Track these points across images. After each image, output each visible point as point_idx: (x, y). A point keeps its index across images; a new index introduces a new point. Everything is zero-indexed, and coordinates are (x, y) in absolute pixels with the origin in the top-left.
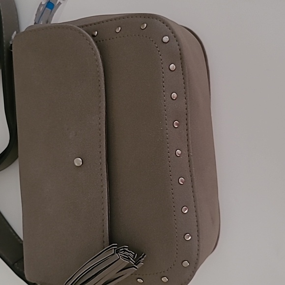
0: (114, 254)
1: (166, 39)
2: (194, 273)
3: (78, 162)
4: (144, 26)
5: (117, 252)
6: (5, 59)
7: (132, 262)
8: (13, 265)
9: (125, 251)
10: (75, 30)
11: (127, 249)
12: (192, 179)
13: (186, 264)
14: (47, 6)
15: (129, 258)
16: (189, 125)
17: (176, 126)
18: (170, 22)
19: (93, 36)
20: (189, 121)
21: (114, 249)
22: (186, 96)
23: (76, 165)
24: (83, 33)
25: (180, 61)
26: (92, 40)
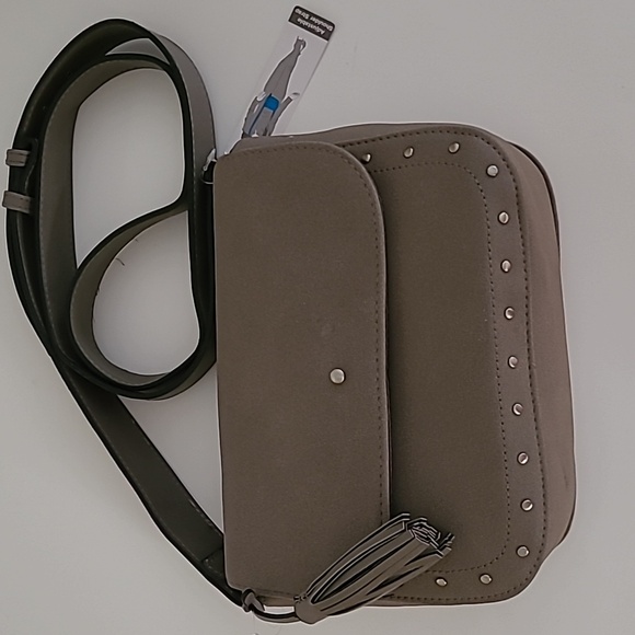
0: (404, 531)
1: (492, 170)
2: (537, 568)
3: (338, 376)
4: (454, 148)
5: (410, 527)
6: (195, 198)
7: (435, 545)
8: (202, 561)
9: (422, 526)
10: (335, 152)
11: (425, 524)
12: (535, 407)
13: (524, 552)
14: (265, 105)
15: (428, 539)
16: (531, 315)
17: (509, 317)
18: (499, 142)
19: (364, 162)
20: (531, 309)
21: (405, 522)
22: (526, 266)
23: (334, 380)
24: (348, 158)
25: (516, 208)
26: (364, 169)
